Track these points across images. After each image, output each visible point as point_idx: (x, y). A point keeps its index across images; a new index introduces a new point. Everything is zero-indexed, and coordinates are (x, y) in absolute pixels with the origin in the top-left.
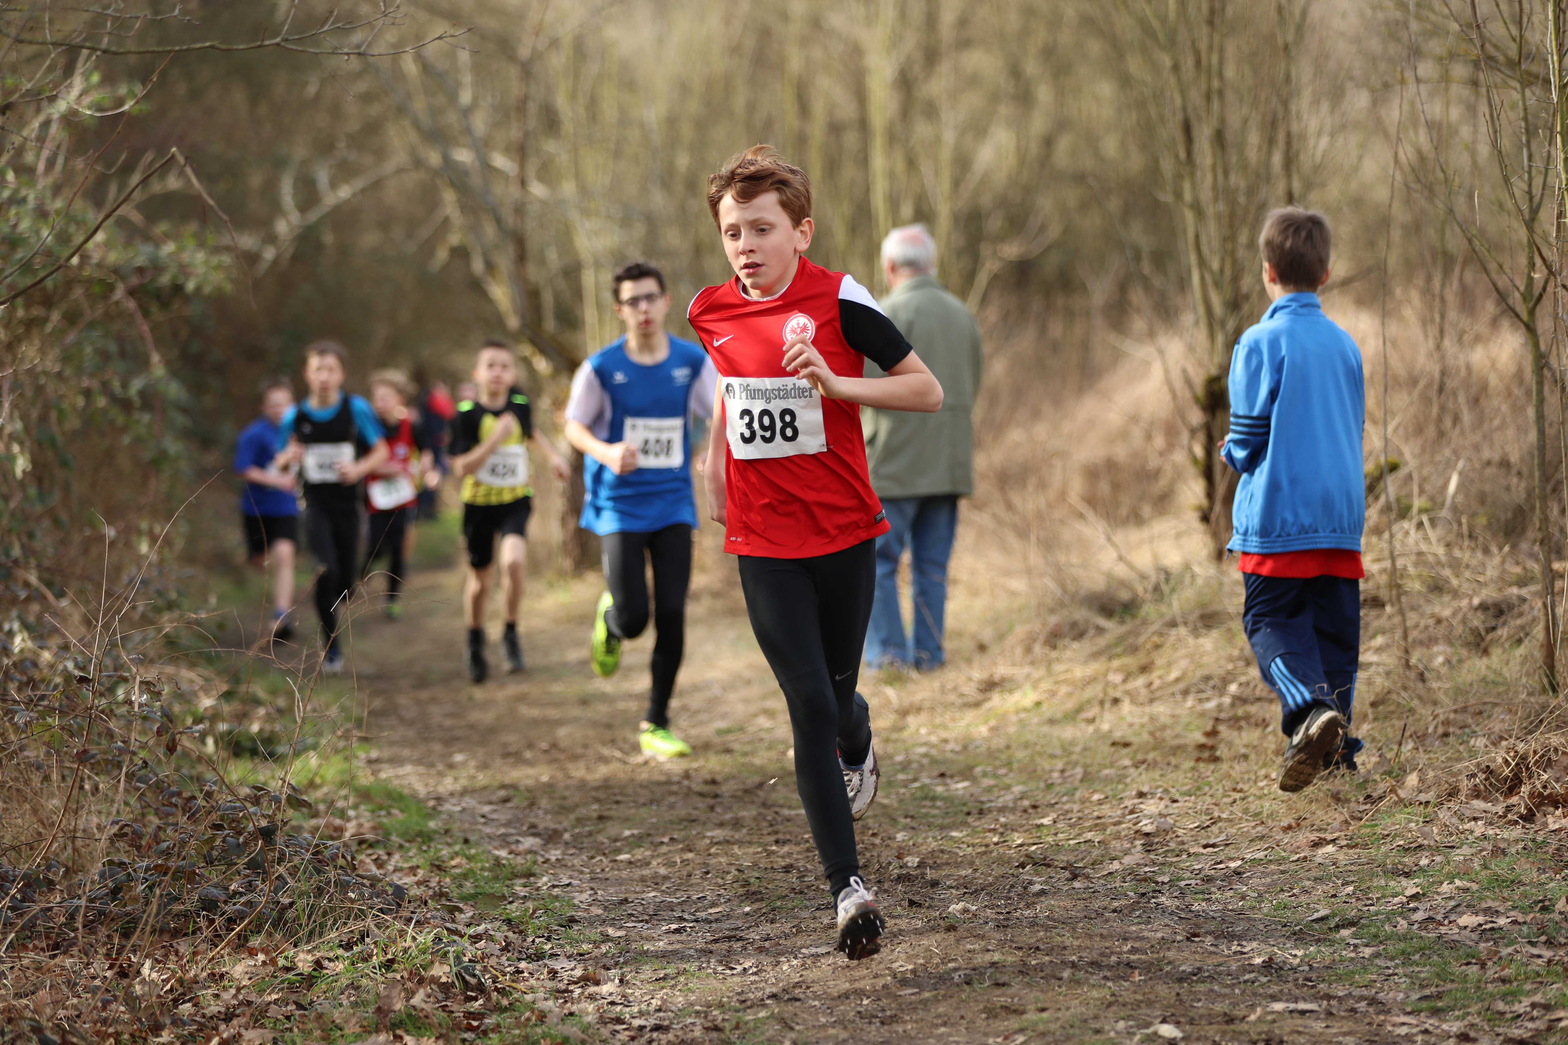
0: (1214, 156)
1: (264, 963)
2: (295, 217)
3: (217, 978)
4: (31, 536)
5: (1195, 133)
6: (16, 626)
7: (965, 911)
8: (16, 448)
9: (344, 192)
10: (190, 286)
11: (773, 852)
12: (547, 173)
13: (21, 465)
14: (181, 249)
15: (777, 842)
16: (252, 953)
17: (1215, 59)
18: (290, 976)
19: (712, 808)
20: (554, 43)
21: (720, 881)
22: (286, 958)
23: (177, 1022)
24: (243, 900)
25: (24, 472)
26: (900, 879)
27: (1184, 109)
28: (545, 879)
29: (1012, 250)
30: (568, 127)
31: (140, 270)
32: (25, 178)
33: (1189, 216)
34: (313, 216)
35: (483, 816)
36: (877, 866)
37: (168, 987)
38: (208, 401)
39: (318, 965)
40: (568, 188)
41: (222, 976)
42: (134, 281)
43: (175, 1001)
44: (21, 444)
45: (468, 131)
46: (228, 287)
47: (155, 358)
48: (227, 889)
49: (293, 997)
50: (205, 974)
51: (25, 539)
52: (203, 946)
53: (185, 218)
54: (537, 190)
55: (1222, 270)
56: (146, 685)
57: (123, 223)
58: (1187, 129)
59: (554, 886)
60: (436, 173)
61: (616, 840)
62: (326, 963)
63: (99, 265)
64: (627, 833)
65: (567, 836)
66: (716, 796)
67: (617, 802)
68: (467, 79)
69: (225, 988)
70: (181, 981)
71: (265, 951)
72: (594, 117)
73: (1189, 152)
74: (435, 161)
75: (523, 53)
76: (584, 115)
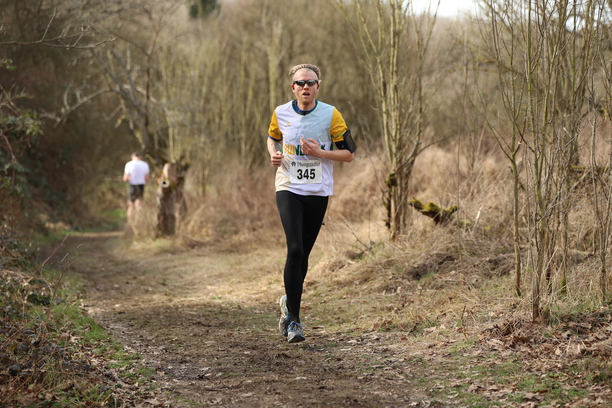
0: (394, 94)
1: (33, 397)
2: (68, 107)
5: (387, 87)
9: (85, 99)
10: (28, 132)
12: (158, 95)
14: (24, 118)
16: (29, 392)
18: (43, 402)
20: (161, 49)
22: (42, 394)
27: (384, 77)
28: (144, 360)
30: (165, 78)
31: (9, 125)
34: (74, 108)
38: (37, 171)
40: (164, 100)
42: (6, 129)
45: (129, 78)
46: (42, 132)
47: (13, 157)
53: (26, 107)
54: (152, 99)
55: (396, 136)
59: (147, 363)
60: (117, 93)
68: (129, 60)
72: (174, 75)
73: (385, 93)
74: (117, 88)
75: (149, 52)
76: (170, 74)
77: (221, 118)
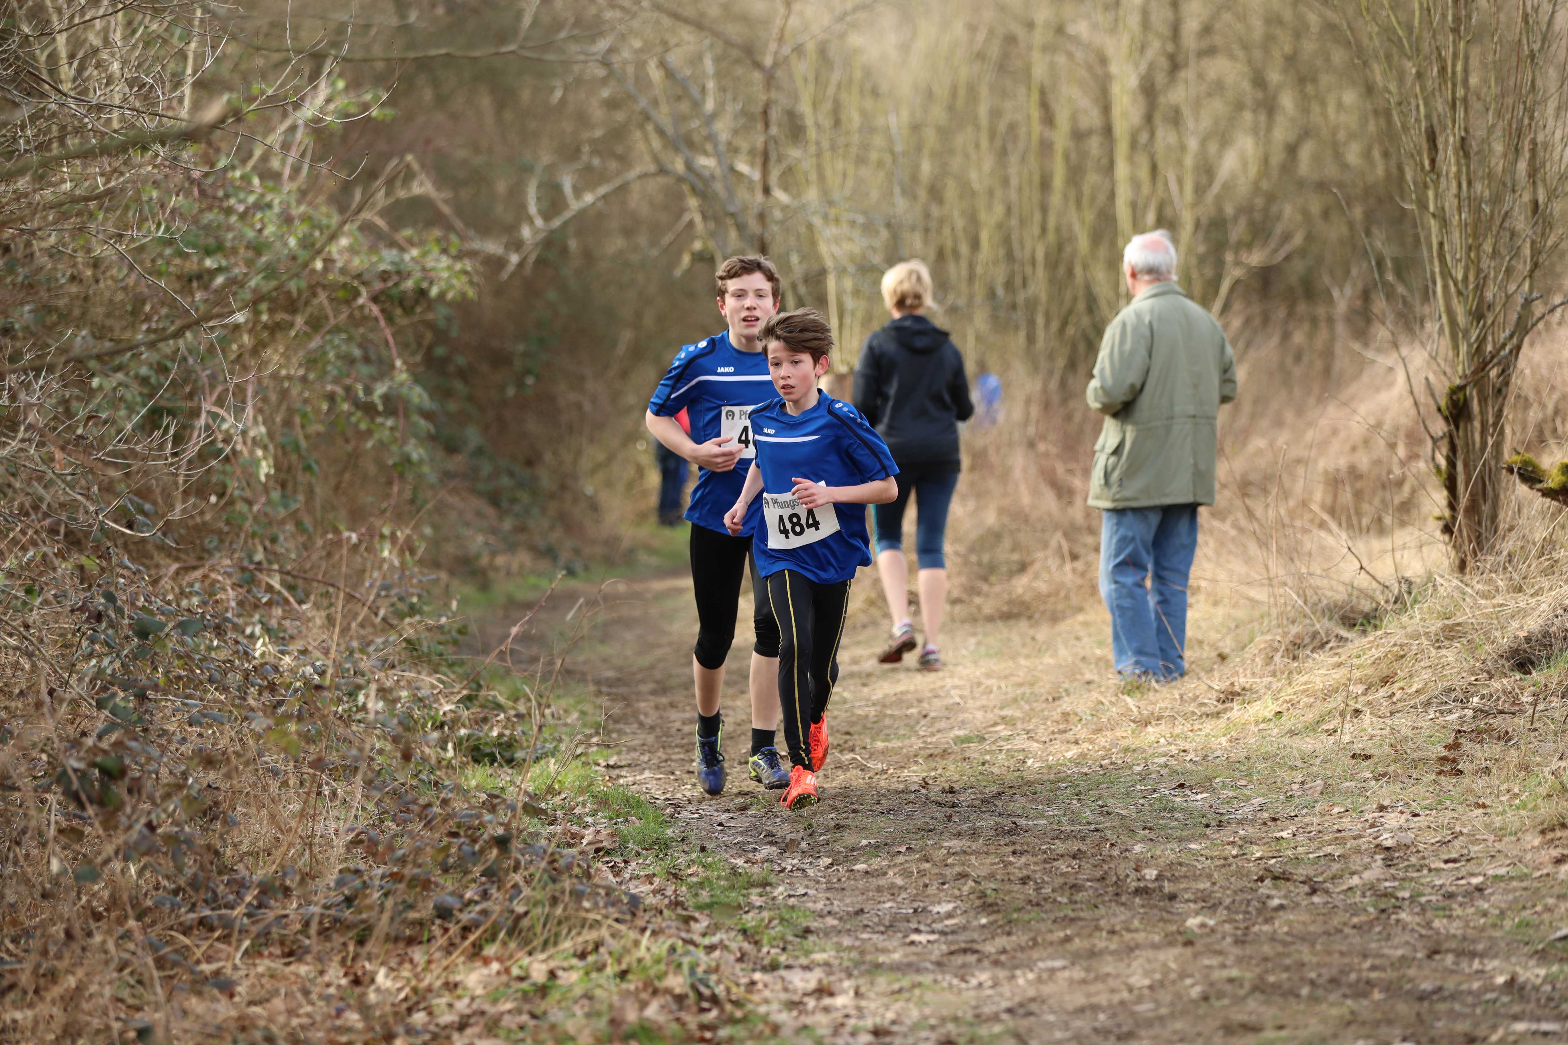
0: (1458, 163)
1: (498, 973)
2: (539, 222)
3: (452, 987)
4: (274, 540)
5: (1440, 141)
6: (258, 630)
7: (1203, 925)
8: (260, 453)
9: (589, 198)
10: (434, 291)
11: (1011, 863)
12: (789, 179)
13: (265, 469)
14: (424, 254)
15: (1014, 853)
16: (486, 962)
17: (1459, 67)
18: (525, 985)
19: (949, 818)
20: (799, 50)
21: (957, 892)
22: (521, 967)
23: (410, 1031)
24: (478, 908)
25: (267, 475)
26: (1138, 891)
27: (1428, 117)
28: (781, 889)
29: (1256, 258)
30: (812, 133)
31: (384, 276)
32: (270, 184)
33: (1434, 225)
34: (556, 223)
35: (720, 824)
36: (1114, 879)
37: (402, 995)
38: (453, 406)
39: (552, 975)
40: (812, 195)
41: (456, 985)
42: (378, 286)
43: (410, 1010)
44: (265, 448)
45: (711, 138)
46: (471, 293)
47: (398, 363)
48: (461, 897)
49: (527, 1007)
50: (438, 983)
51: (267, 543)
52: (438, 955)
53: (429, 224)
54: (780, 196)
55: (1466, 278)
56: (383, 692)
57: (367, 228)
58: (1432, 138)
59: (790, 896)
60: (680, 180)
61: (853, 850)
62: (560, 973)
63: (343, 271)
64: (864, 842)
65: (804, 845)
66: (954, 806)
67: (855, 811)
68: (711, 85)
69: (459, 997)
70: (415, 990)
71: (499, 959)
72: (837, 123)
73: (1433, 161)
74: (679, 166)
75: (768, 61)
76: (827, 123)
77: (975, 245)
